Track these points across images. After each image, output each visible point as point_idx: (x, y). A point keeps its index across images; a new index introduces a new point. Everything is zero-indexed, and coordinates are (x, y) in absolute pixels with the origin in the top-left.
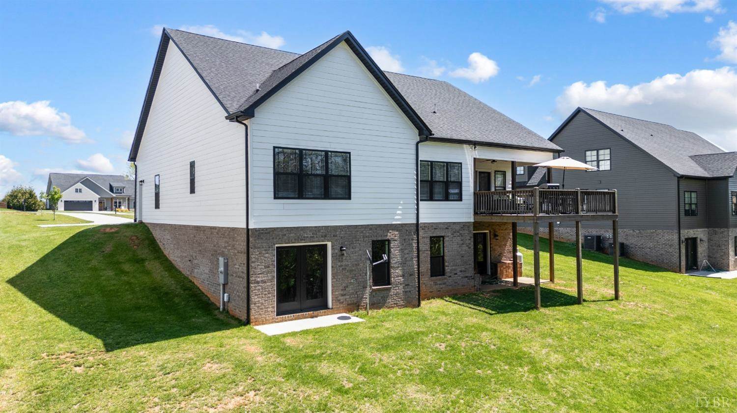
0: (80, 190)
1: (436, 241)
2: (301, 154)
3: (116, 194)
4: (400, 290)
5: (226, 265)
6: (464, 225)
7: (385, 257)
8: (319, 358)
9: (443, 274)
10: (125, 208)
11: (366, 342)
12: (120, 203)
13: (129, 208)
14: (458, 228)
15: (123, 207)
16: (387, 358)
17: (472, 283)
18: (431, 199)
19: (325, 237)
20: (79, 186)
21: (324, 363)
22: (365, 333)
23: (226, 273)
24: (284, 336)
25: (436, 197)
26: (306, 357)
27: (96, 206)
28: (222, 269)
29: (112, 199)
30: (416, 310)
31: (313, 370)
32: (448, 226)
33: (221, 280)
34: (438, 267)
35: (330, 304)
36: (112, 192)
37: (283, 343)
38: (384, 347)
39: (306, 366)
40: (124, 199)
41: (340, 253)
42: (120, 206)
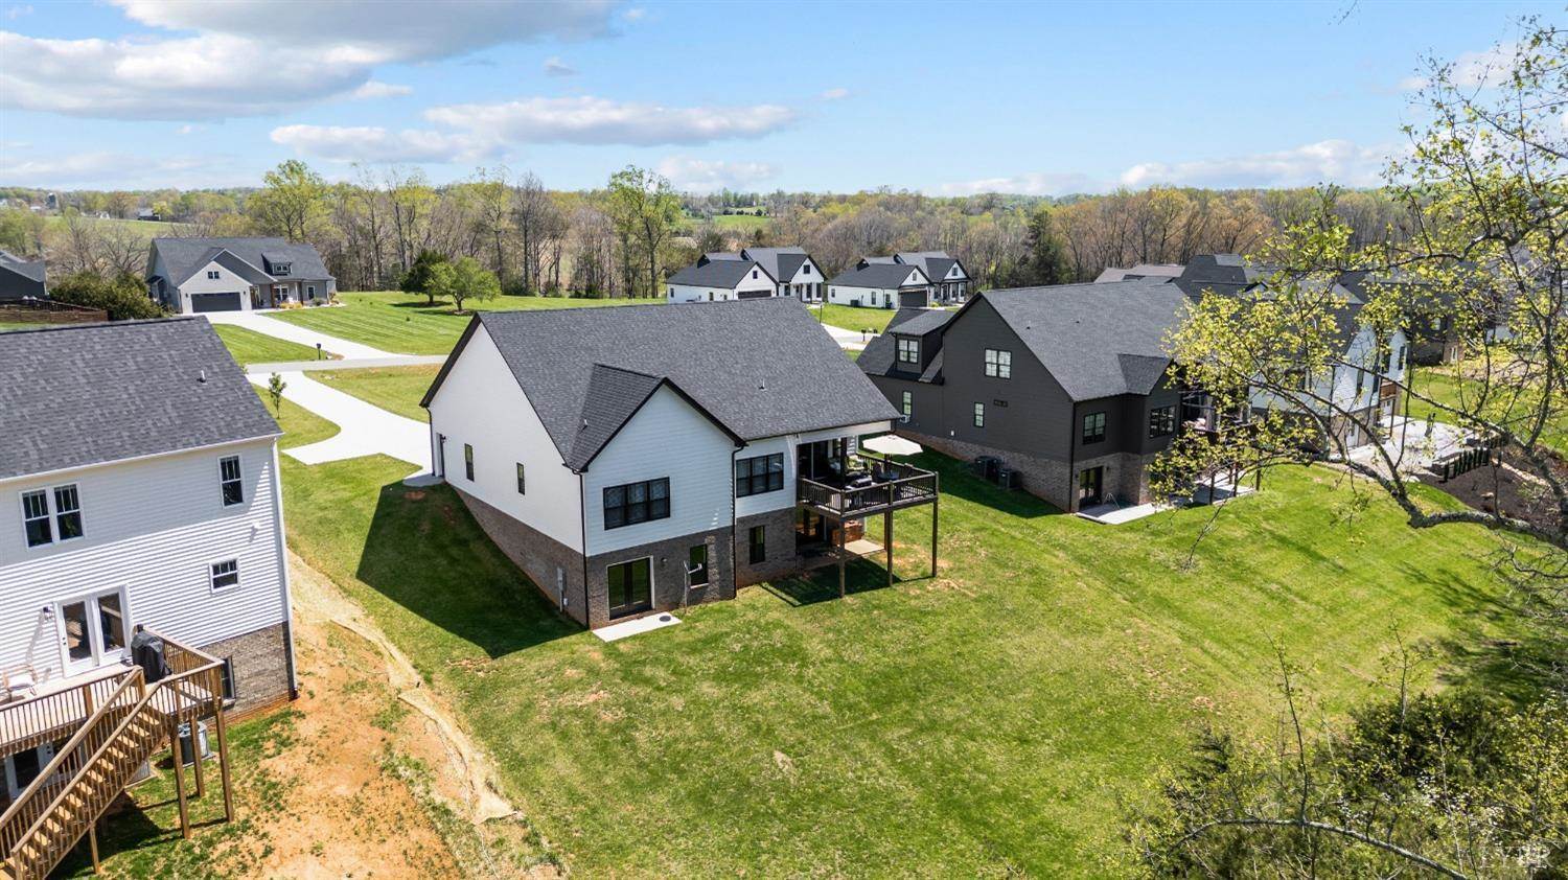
0: (216, 273)
1: (754, 532)
2: (626, 489)
3: (280, 277)
4: (716, 586)
5: (564, 576)
6: (788, 511)
7: (700, 566)
8: (644, 663)
9: (763, 560)
10: (295, 298)
11: (679, 645)
12: (284, 290)
13: (302, 300)
14: (778, 515)
15: (290, 299)
16: (692, 660)
17: (793, 564)
18: (751, 493)
19: (647, 553)
20: (214, 266)
21: (648, 668)
22: (680, 637)
23: (565, 582)
24: (618, 641)
25: (756, 489)
26: (635, 662)
27: (246, 301)
28: (560, 578)
29: (271, 286)
30: (732, 602)
31: (640, 673)
32: (767, 515)
33: (561, 587)
34: (757, 553)
35: (654, 606)
36: (271, 274)
37: (616, 649)
38: (693, 650)
39: (635, 670)
40: (291, 284)
41: (660, 566)
42: (285, 297)
